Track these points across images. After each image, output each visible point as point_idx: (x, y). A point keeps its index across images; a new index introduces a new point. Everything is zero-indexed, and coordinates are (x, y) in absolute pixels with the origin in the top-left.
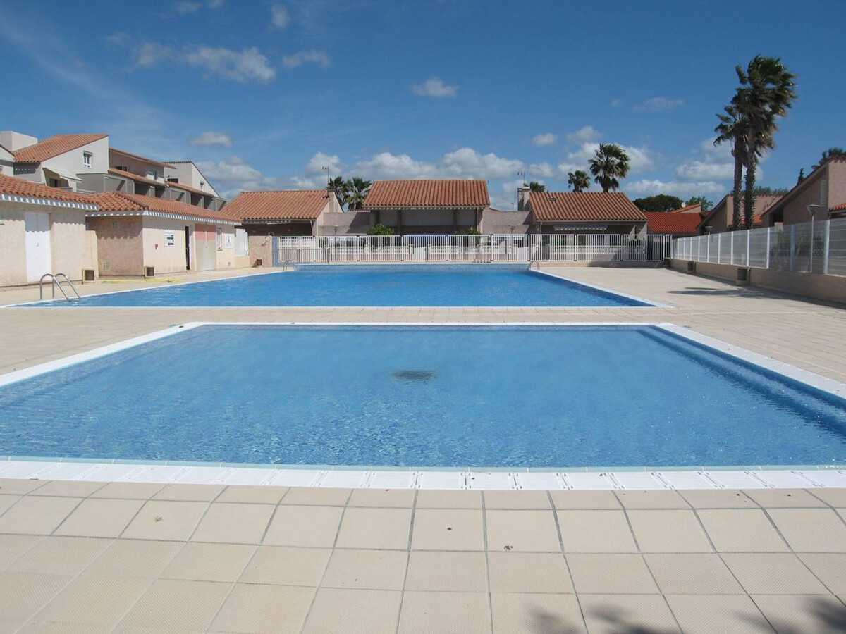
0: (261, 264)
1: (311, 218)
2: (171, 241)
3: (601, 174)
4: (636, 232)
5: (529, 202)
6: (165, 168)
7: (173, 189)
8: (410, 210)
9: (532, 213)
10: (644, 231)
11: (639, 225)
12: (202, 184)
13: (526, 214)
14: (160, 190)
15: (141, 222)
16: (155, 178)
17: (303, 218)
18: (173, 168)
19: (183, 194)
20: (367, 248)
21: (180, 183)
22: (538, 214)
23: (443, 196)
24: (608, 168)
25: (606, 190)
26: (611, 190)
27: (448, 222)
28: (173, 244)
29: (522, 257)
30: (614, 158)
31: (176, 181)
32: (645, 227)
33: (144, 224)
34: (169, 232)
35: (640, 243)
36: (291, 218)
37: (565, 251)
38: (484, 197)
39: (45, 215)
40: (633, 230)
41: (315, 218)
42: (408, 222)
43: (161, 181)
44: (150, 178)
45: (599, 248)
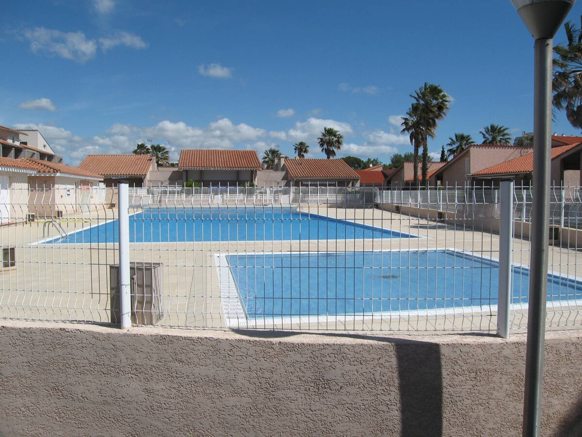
0: (114, 207)
1: (143, 175)
2: (68, 193)
3: (325, 146)
4: (353, 185)
5: (284, 165)
6: (20, 135)
7: (28, 150)
8: (210, 170)
9: (287, 172)
10: (358, 184)
11: (354, 181)
12: (44, 146)
13: (284, 173)
14: (18, 151)
15: (54, 180)
16: (13, 142)
17: (137, 174)
18: (26, 135)
19: (34, 154)
20: (184, 195)
21: (29, 145)
22: (292, 173)
23: (230, 160)
24: (330, 143)
25: (328, 158)
26: (331, 158)
27: (234, 178)
28: (69, 195)
29: (285, 201)
30: (333, 137)
31: (25, 143)
32: (359, 182)
33: (56, 182)
34: (69, 187)
35: (356, 192)
36: (129, 174)
37: (311, 197)
38: (257, 162)
39: (6, 178)
40: (350, 185)
41: (146, 175)
42: (206, 178)
43: (17, 144)
44: (10, 141)
45: (331, 196)
